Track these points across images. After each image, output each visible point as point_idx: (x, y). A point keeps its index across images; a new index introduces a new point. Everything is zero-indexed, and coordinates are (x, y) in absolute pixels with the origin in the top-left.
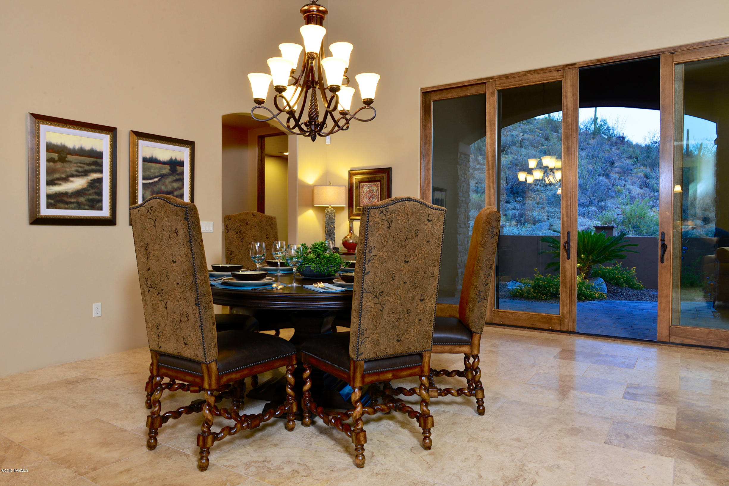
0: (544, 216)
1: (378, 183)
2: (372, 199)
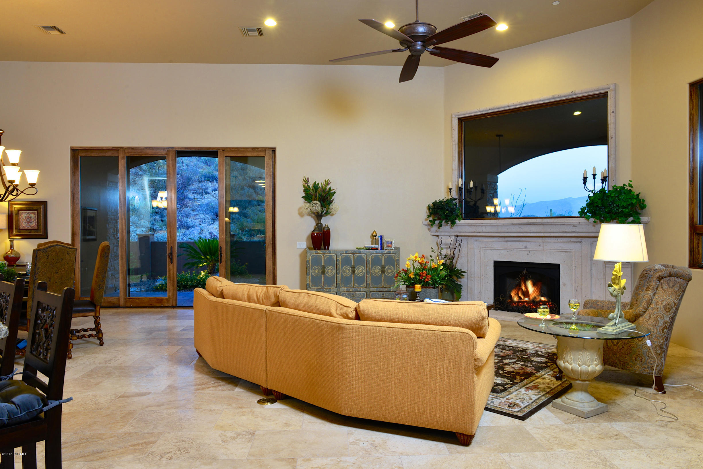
0: (197, 222)
1: (36, 212)
2: (30, 223)
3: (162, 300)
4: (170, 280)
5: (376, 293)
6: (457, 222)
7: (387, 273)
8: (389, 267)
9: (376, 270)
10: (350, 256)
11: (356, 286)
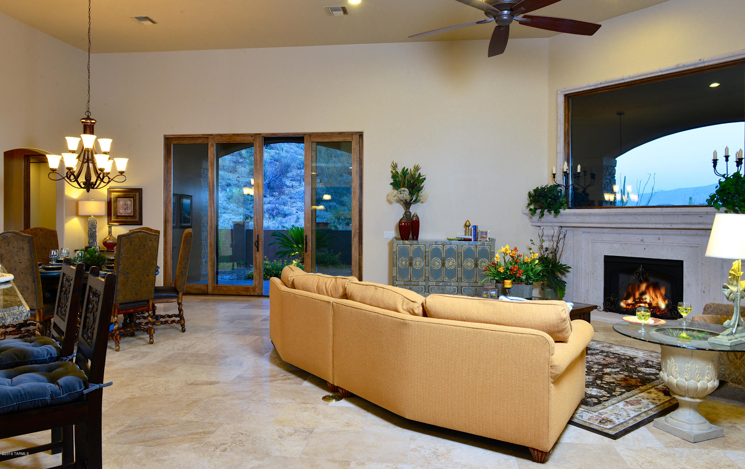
0: (294, 210)
1: (132, 199)
2: (126, 210)
3: (248, 288)
4: (257, 269)
5: (468, 289)
6: (562, 211)
7: (480, 267)
8: (483, 260)
9: (468, 263)
10: (440, 247)
11: (446, 280)
